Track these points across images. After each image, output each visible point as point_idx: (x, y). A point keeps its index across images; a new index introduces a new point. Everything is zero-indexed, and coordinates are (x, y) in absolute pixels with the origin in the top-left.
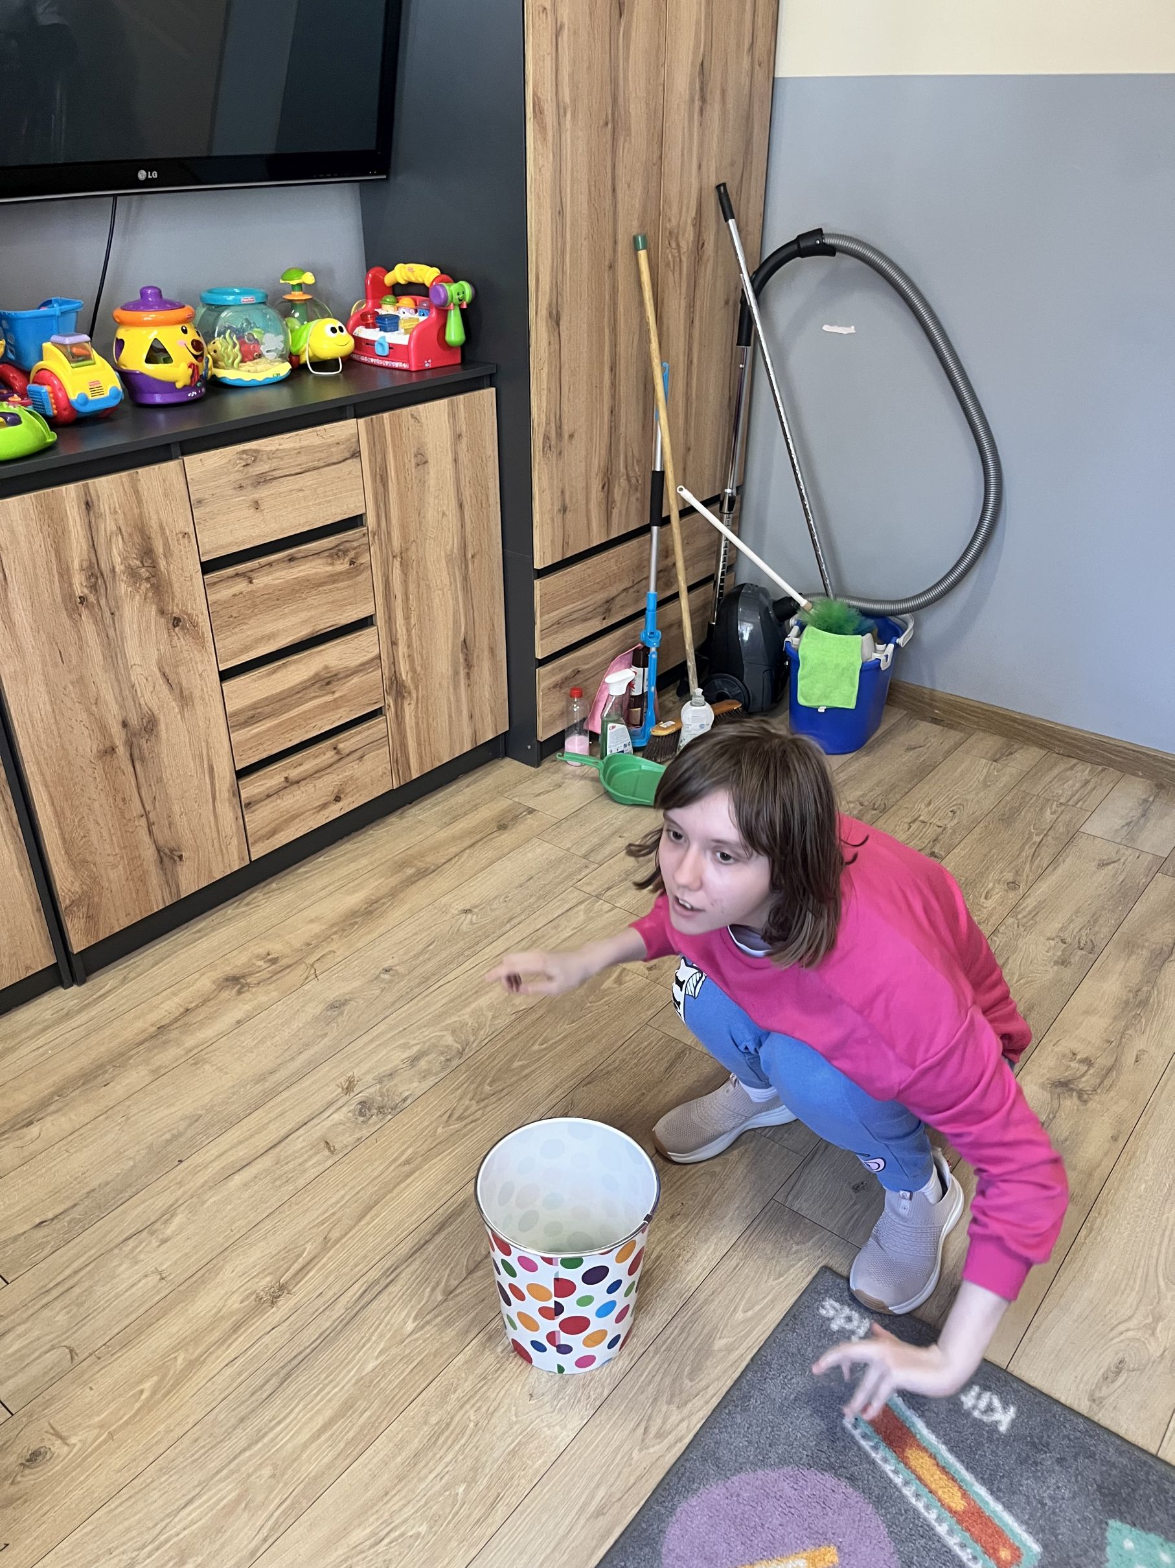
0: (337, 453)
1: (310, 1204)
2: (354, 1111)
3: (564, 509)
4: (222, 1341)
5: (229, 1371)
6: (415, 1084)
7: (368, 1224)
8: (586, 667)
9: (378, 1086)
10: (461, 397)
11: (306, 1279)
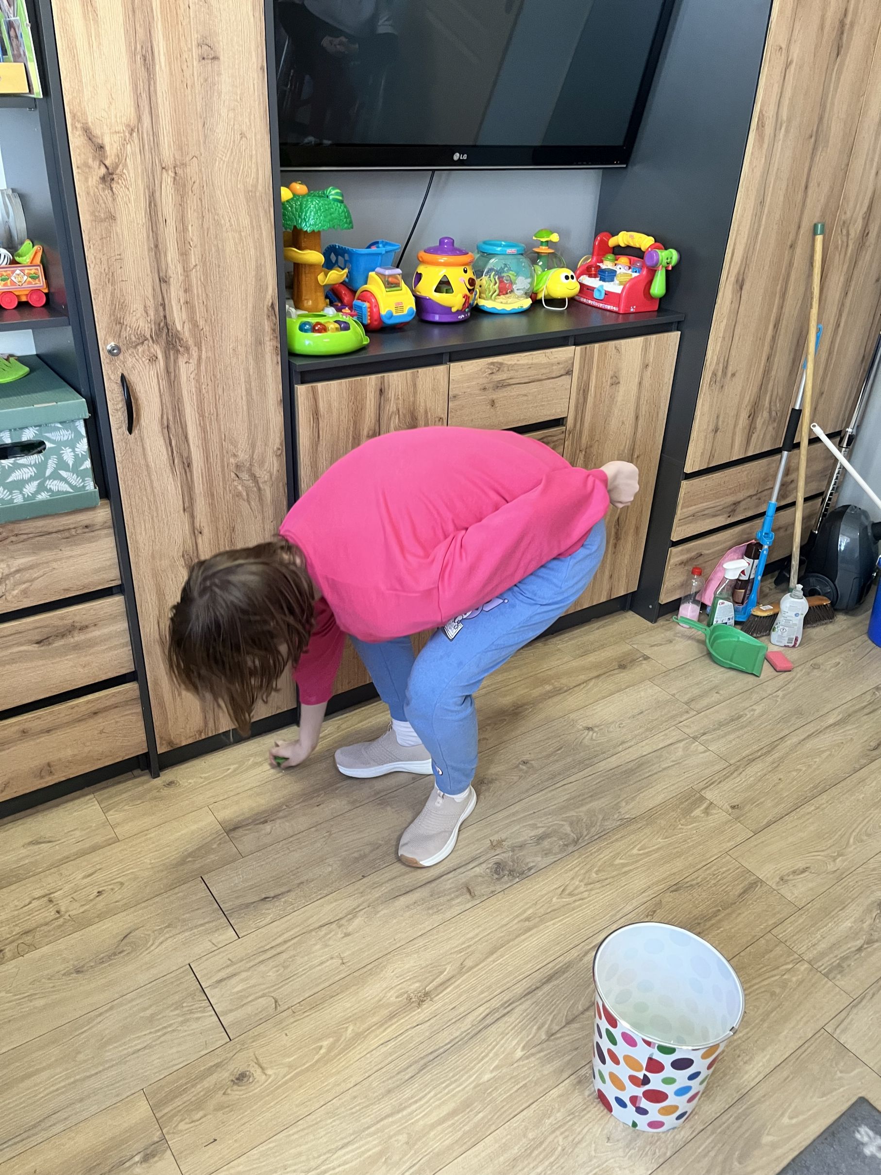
0: (557, 370)
1: (452, 934)
2: (491, 868)
3: (716, 430)
4: (381, 1024)
5: (383, 1049)
6: (539, 859)
7: (494, 961)
8: (707, 552)
9: (511, 854)
10: (654, 337)
11: (445, 992)
